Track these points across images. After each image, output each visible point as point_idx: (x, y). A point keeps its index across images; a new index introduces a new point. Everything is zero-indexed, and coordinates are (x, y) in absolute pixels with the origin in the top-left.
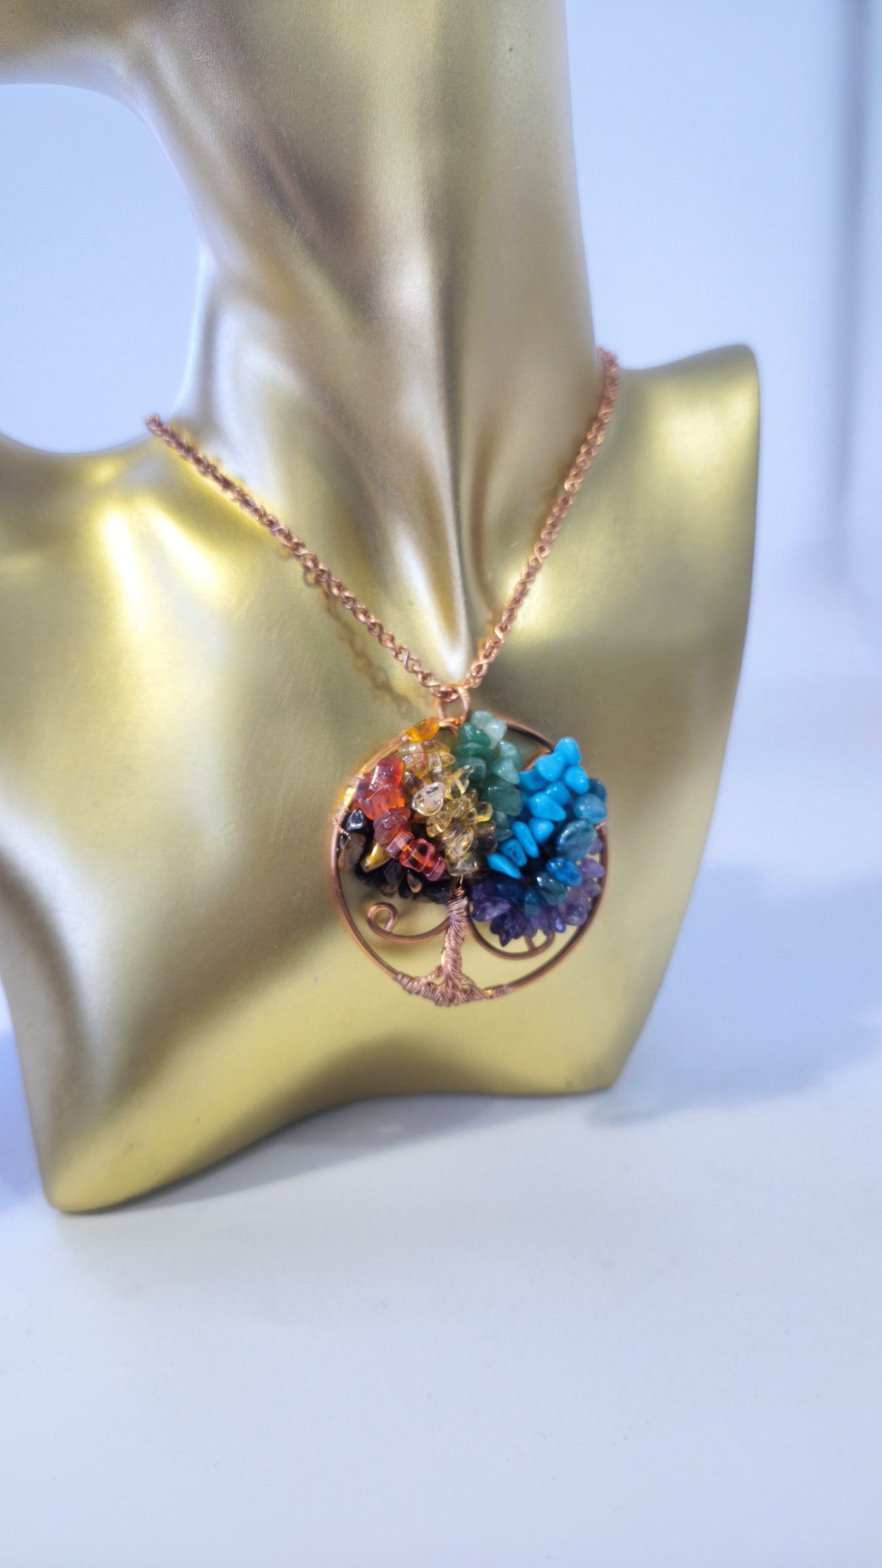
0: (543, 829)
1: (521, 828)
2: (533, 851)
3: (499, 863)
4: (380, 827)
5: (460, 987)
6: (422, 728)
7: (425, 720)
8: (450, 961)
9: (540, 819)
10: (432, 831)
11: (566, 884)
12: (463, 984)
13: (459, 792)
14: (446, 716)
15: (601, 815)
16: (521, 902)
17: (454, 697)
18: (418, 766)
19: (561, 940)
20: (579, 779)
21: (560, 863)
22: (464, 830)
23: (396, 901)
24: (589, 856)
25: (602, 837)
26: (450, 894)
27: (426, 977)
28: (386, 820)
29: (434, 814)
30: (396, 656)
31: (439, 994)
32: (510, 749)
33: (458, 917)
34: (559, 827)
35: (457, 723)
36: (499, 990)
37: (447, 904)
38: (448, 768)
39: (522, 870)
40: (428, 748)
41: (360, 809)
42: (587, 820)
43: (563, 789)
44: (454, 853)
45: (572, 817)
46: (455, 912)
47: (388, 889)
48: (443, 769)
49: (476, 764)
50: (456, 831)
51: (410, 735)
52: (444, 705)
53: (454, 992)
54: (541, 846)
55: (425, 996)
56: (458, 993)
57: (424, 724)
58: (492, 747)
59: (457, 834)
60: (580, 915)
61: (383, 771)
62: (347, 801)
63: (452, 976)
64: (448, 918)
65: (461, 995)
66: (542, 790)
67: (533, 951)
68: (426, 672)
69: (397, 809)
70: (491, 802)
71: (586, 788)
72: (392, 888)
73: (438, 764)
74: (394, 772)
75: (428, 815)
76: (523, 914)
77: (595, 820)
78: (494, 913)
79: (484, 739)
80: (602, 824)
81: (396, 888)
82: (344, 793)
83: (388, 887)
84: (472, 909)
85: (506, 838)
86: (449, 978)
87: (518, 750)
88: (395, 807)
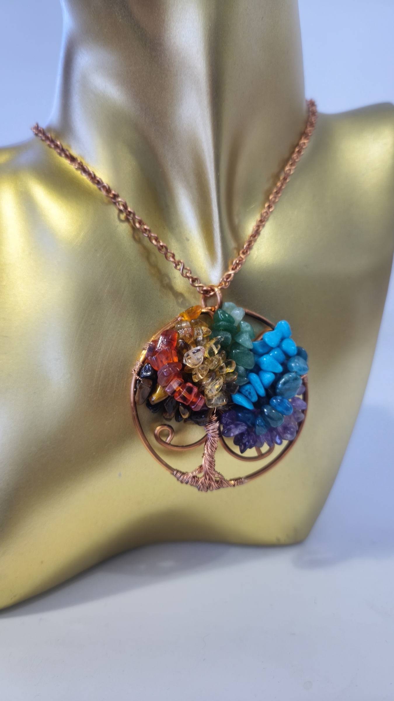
0: (268, 378)
1: (254, 377)
2: (262, 392)
3: (239, 399)
4: (161, 375)
5: (214, 479)
6: (191, 312)
7: (193, 307)
8: (208, 463)
9: (266, 371)
10: (195, 378)
11: (283, 413)
12: (216, 477)
13: (214, 352)
14: (206, 306)
15: (305, 370)
16: (254, 425)
17: (212, 293)
18: (187, 335)
19: (278, 449)
20: (290, 347)
21: (279, 399)
22: (217, 378)
23: (173, 423)
24: (297, 396)
25: (304, 384)
26: (208, 419)
27: (192, 473)
28: (165, 370)
29: (197, 366)
30: (176, 267)
31: (200, 484)
32: (247, 326)
33: (213, 434)
34: (278, 377)
35: (213, 310)
36: (239, 481)
37: (206, 426)
38: (207, 338)
39: (255, 404)
40: (194, 325)
41: (149, 363)
42: (296, 372)
43: (281, 352)
44: (210, 393)
45: (286, 370)
46: (211, 431)
47: (167, 416)
48: (203, 337)
49: (225, 335)
50: (211, 378)
51: (183, 316)
52: (206, 299)
53: (210, 483)
54: (266, 390)
55: (191, 485)
56: (213, 483)
57: (192, 310)
58: (236, 324)
59: (212, 380)
60: (292, 434)
61: (164, 339)
62: (142, 358)
63: (209, 472)
64: (207, 435)
65: (215, 484)
66: (268, 353)
67: (261, 456)
68: (195, 277)
69: (174, 363)
70: (235, 360)
71: (296, 352)
72: (170, 415)
73: (200, 335)
74: (171, 339)
75: (193, 367)
76: (255, 432)
77: (301, 373)
78: (236, 432)
79: (230, 320)
80: (305, 376)
81: (173, 414)
82: (140, 354)
83: (168, 414)
84: (222, 429)
85: (245, 383)
86: (206, 474)
87: (252, 328)
88: (172, 362)
